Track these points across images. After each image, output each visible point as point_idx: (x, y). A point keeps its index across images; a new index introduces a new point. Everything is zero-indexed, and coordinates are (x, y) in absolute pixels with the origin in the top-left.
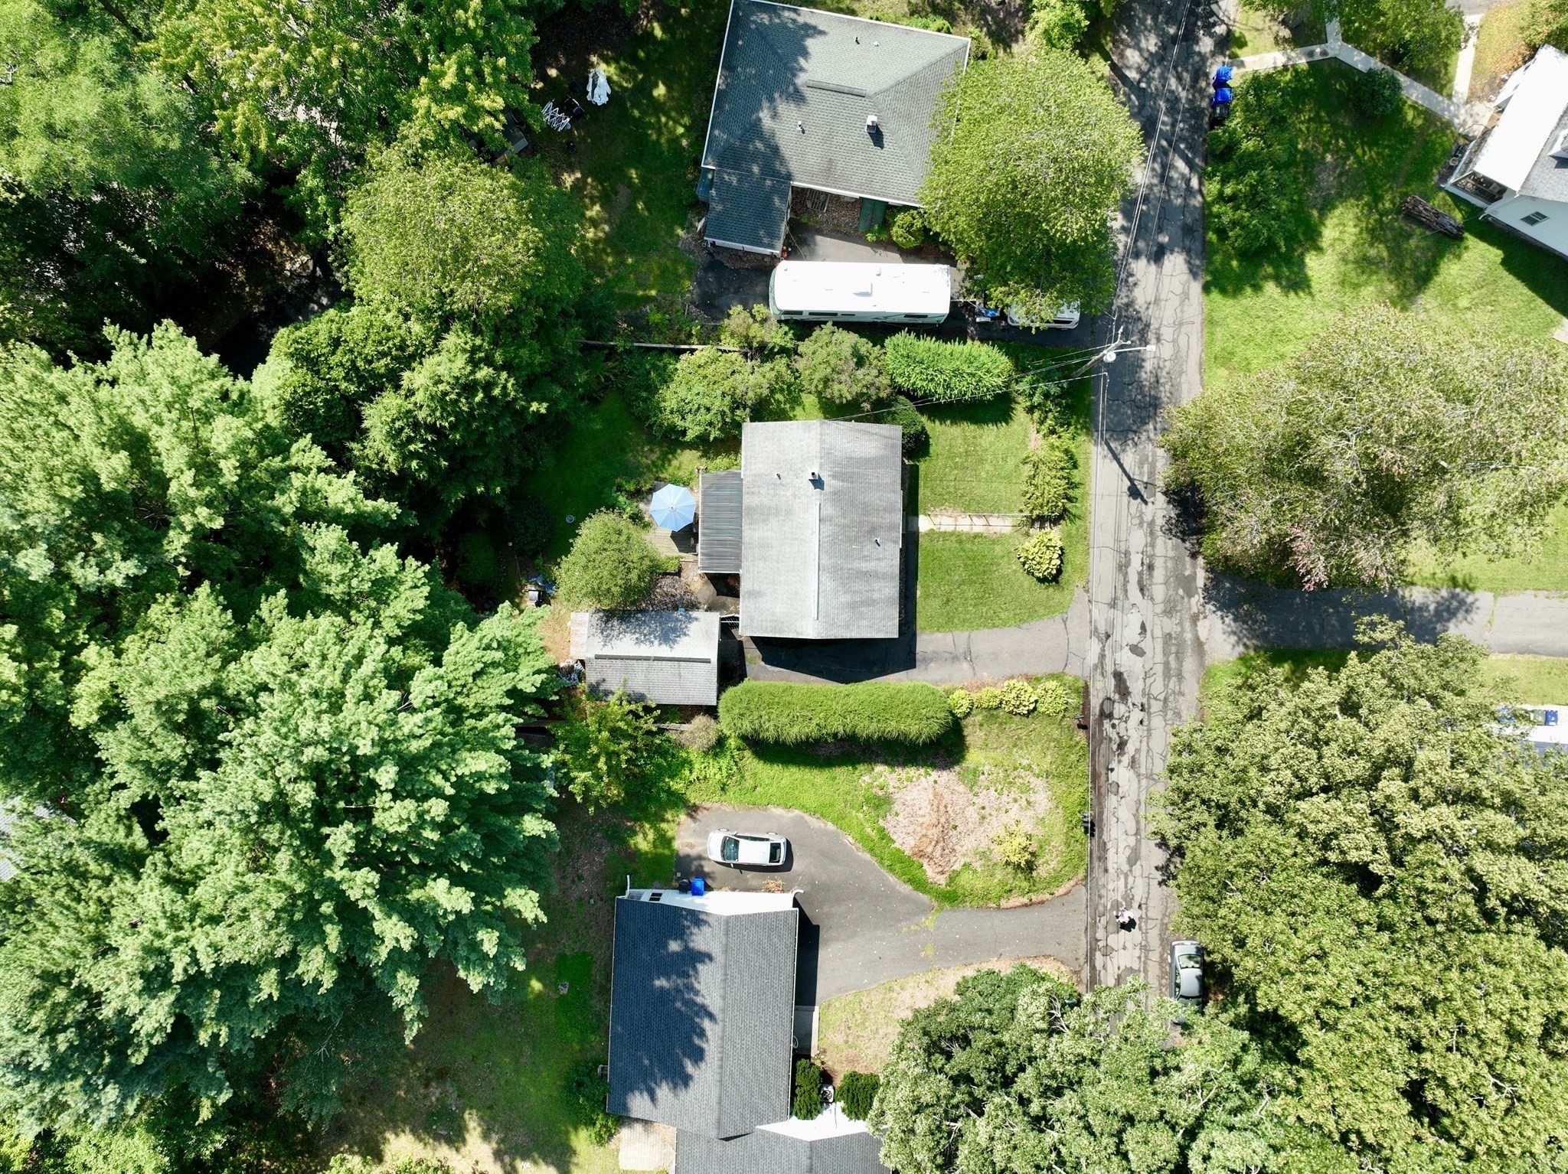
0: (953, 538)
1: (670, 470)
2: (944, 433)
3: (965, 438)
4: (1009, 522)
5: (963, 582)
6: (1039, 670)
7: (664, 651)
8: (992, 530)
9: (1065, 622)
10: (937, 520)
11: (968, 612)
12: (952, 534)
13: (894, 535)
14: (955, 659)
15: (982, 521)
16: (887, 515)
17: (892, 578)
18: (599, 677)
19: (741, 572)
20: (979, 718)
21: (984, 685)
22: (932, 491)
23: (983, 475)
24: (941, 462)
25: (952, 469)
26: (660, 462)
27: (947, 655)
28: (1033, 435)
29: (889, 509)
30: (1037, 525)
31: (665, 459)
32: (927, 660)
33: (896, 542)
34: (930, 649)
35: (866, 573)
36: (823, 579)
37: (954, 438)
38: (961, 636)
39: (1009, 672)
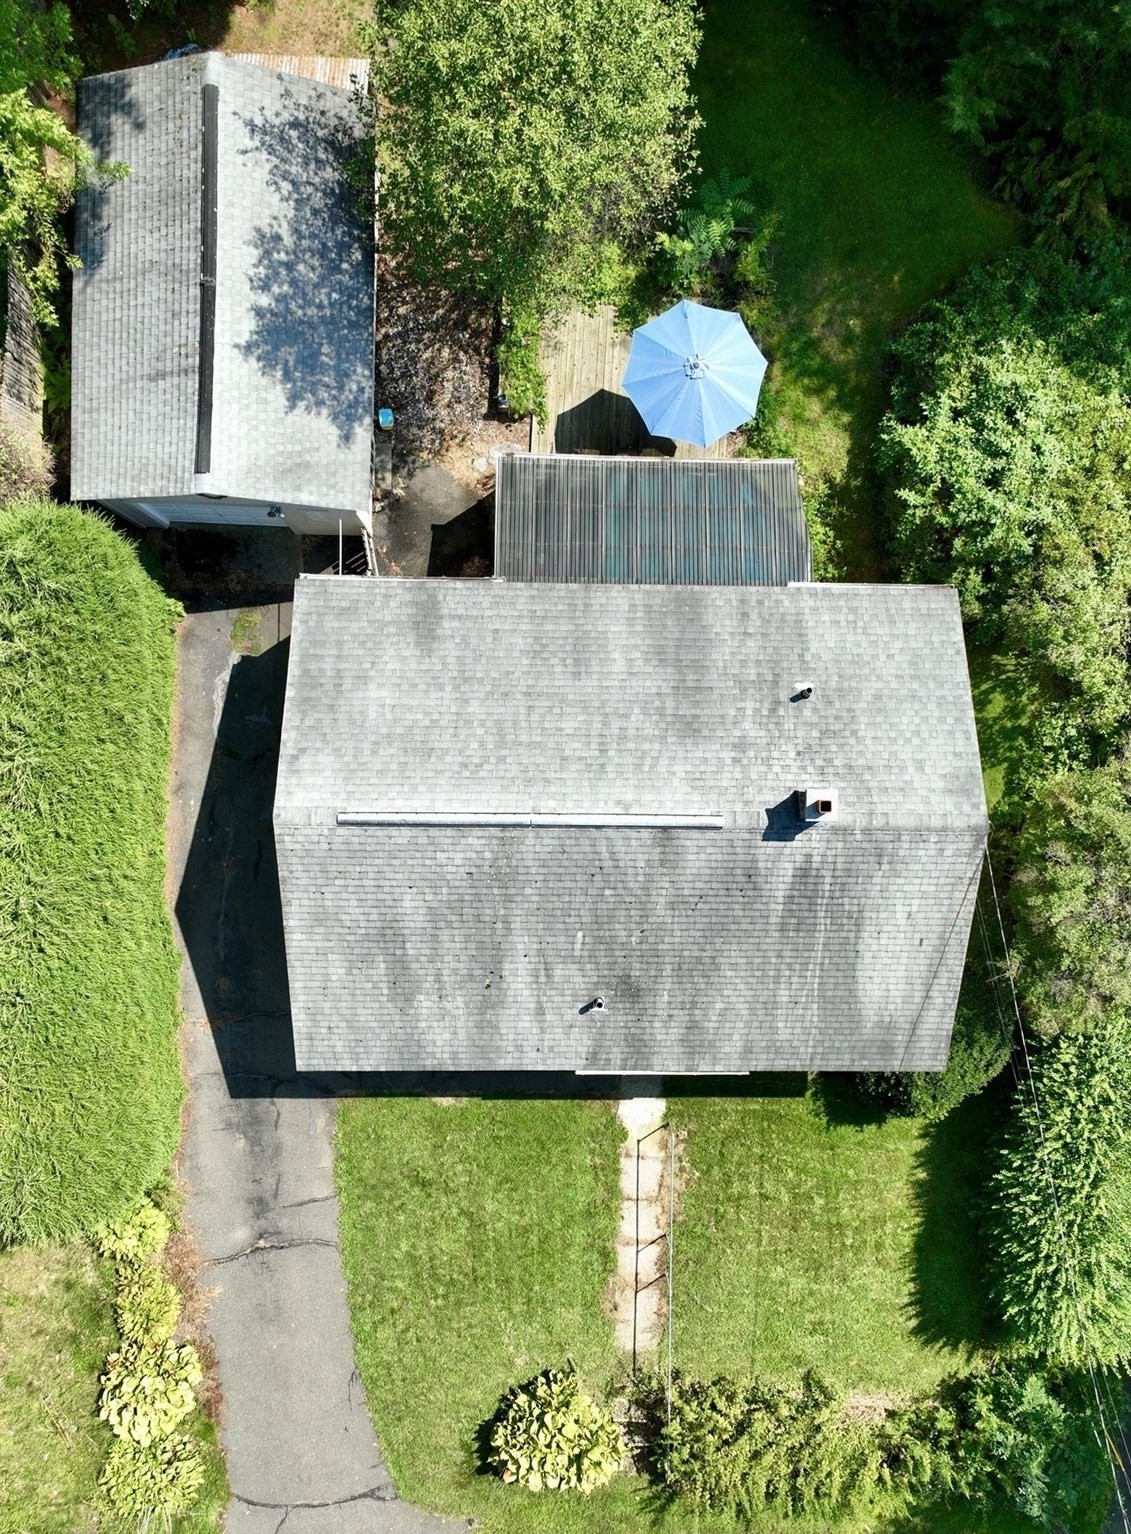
0: (600, 1193)
1: (794, 394)
2: (892, 1162)
3: (878, 1221)
4: (647, 1343)
5: (477, 1225)
6: (236, 1435)
7: (234, 322)
8: (625, 1299)
9: (371, 1494)
10: (651, 1148)
11: (394, 1239)
12: (613, 1191)
13: (616, 1054)
14: (260, 1206)
15: (648, 1272)
16: (676, 1032)
17: (483, 1052)
18: (148, 111)
19: (498, 580)
20: (90, 1278)
21: (187, 1289)
22: (732, 1136)
23: (778, 1273)
24: (812, 1156)
25: (793, 1189)
26: (815, 363)
27: (269, 1182)
28: (883, 1401)
29: (693, 1040)
30: (637, 1415)
31: (823, 378)
32: (253, 1129)
33: (593, 1058)
34: (286, 1136)
35: (496, 973)
36: (474, 839)
37: (877, 1191)
38: (326, 1223)
39: (225, 1352)
